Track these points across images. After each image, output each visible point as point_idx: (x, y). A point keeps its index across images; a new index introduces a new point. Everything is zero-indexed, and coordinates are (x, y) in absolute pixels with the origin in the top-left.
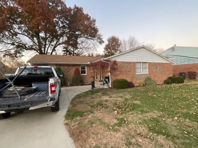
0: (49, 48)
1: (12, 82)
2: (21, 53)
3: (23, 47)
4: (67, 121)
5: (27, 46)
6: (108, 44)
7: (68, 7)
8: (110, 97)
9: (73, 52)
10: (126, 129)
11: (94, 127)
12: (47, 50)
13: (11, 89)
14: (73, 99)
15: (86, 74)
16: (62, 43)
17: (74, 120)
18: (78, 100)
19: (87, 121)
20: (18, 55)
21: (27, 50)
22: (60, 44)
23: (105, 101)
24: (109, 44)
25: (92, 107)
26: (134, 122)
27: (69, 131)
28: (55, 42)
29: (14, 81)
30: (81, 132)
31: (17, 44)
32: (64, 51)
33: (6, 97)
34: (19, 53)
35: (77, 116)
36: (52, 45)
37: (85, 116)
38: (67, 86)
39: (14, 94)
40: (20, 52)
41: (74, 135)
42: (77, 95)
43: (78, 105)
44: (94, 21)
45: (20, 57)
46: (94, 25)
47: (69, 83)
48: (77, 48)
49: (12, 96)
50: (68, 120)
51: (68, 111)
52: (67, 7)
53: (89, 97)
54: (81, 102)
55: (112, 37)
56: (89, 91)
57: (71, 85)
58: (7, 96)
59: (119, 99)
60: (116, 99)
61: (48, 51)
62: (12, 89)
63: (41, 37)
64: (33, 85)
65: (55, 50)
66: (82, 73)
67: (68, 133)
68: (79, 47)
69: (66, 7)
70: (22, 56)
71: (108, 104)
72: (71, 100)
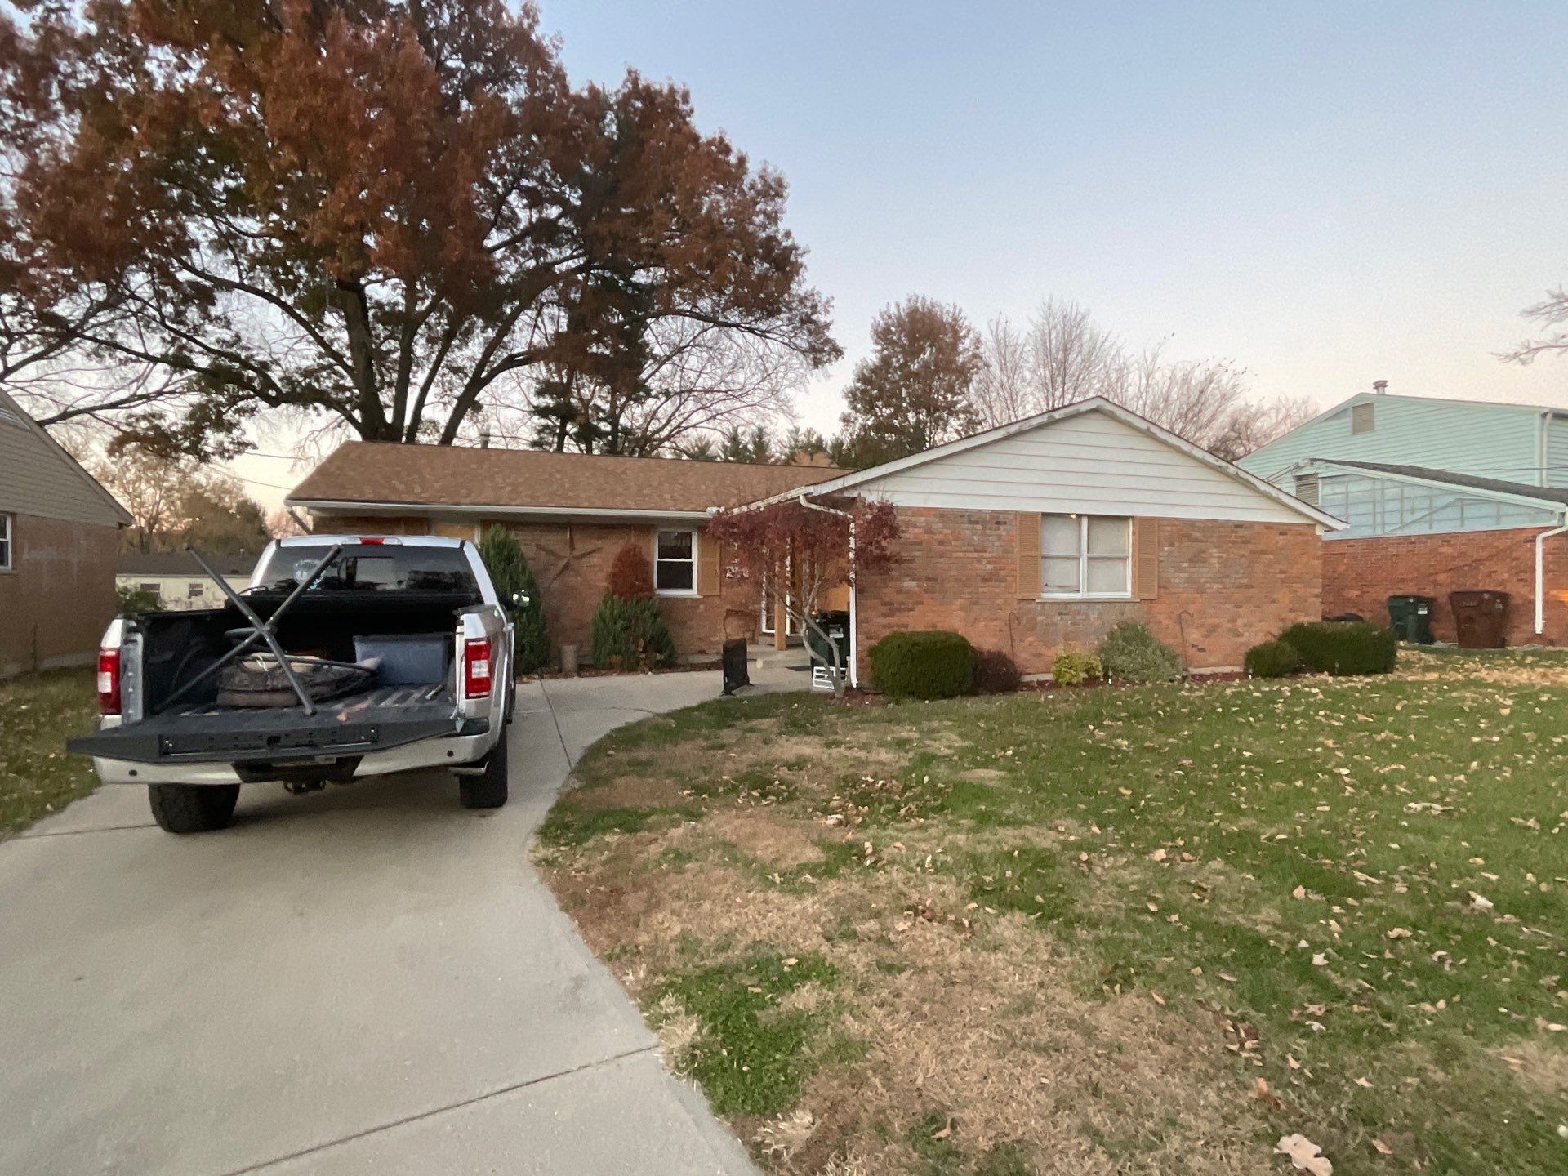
0: (433, 390)
1: (267, 627)
2: (229, 427)
3: (247, 384)
4: (550, 852)
5: (275, 375)
6: (873, 359)
7: (577, 85)
8: (828, 745)
9: (613, 419)
10: (856, 887)
11: (689, 875)
12: (420, 404)
13: (261, 663)
14: (595, 751)
15: (693, 593)
16: (531, 356)
17: (591, 843)
18: (623, 756)
19: (654, 849)
20: (212, 438)
21: (274, 402)
22: (511, 362)
23: (790, 766)
24: (886, 362)
25: (699, 790)
26: (913, 863)
27: (558, 889)
28: (476, 347)
29: (275, 624)
30: (617, 891)
31: (203, 362)
32: (542, 412)
33: (236, 707)
34: (222, 425)
35: (607, 829)
36: (457, 370)
37: (650, 829)
38: (560, 672)
39: (275, 690)
40: (229, 416)
41: (584, 902)
42: (619, 730)
43: (619, 781)
44: (773, 189)
45: (222, 451)
46: (773, 218)
47: (569, 654)
48: (637, 391)
49: (265, 698)
50: (558, 845)
51: (559, 808)
52: (574, 90)
53: (693, 738)
54: (641, 767)
55: (913, 312)
56: (702, 706)
57: (582, 670)
58: (240, 699)
59: (884, 755)
60: (863, 754)
61: (427, 413)
62: (264, 666)
63: (379, 305)
64: (359, 648)
65: (478, 407)
66: (663, 585)
67: (551, 897)
68: (654, 384)
69: (564, 88)
70: (242, 446)
71: (803, 781)
72: (577, 755)
